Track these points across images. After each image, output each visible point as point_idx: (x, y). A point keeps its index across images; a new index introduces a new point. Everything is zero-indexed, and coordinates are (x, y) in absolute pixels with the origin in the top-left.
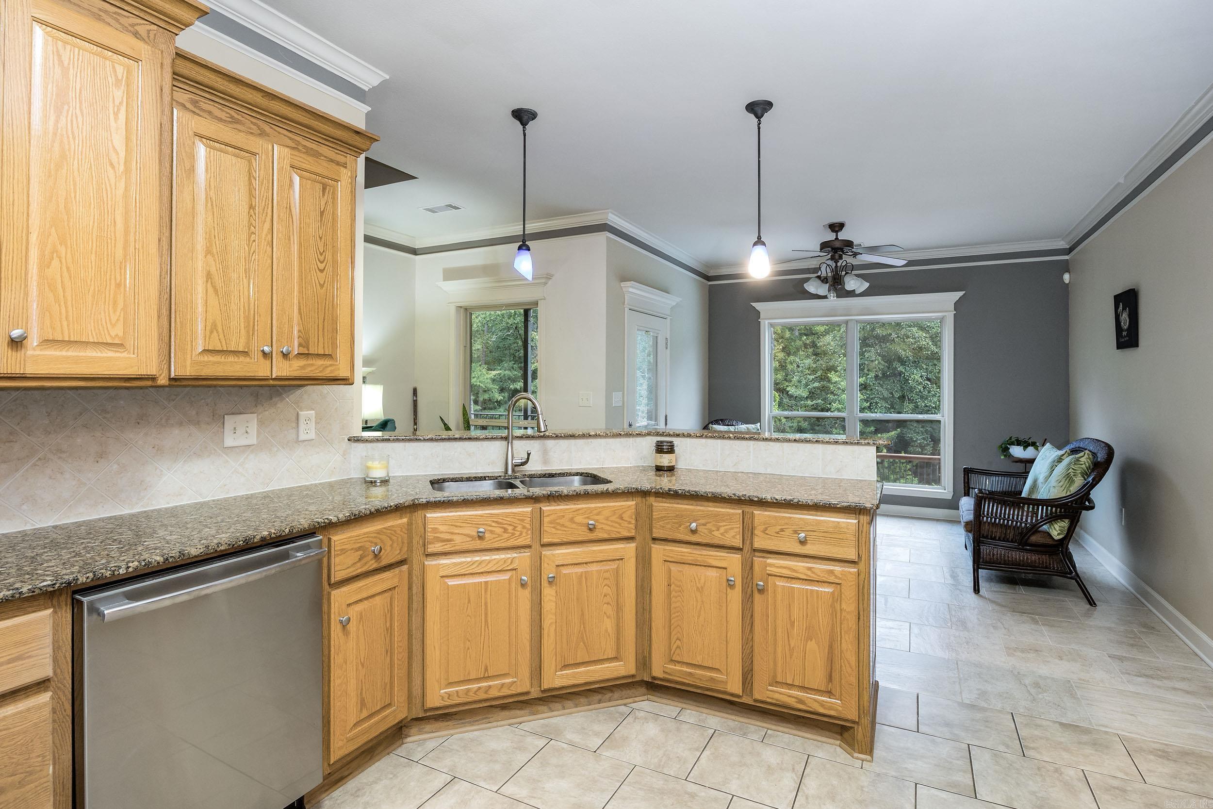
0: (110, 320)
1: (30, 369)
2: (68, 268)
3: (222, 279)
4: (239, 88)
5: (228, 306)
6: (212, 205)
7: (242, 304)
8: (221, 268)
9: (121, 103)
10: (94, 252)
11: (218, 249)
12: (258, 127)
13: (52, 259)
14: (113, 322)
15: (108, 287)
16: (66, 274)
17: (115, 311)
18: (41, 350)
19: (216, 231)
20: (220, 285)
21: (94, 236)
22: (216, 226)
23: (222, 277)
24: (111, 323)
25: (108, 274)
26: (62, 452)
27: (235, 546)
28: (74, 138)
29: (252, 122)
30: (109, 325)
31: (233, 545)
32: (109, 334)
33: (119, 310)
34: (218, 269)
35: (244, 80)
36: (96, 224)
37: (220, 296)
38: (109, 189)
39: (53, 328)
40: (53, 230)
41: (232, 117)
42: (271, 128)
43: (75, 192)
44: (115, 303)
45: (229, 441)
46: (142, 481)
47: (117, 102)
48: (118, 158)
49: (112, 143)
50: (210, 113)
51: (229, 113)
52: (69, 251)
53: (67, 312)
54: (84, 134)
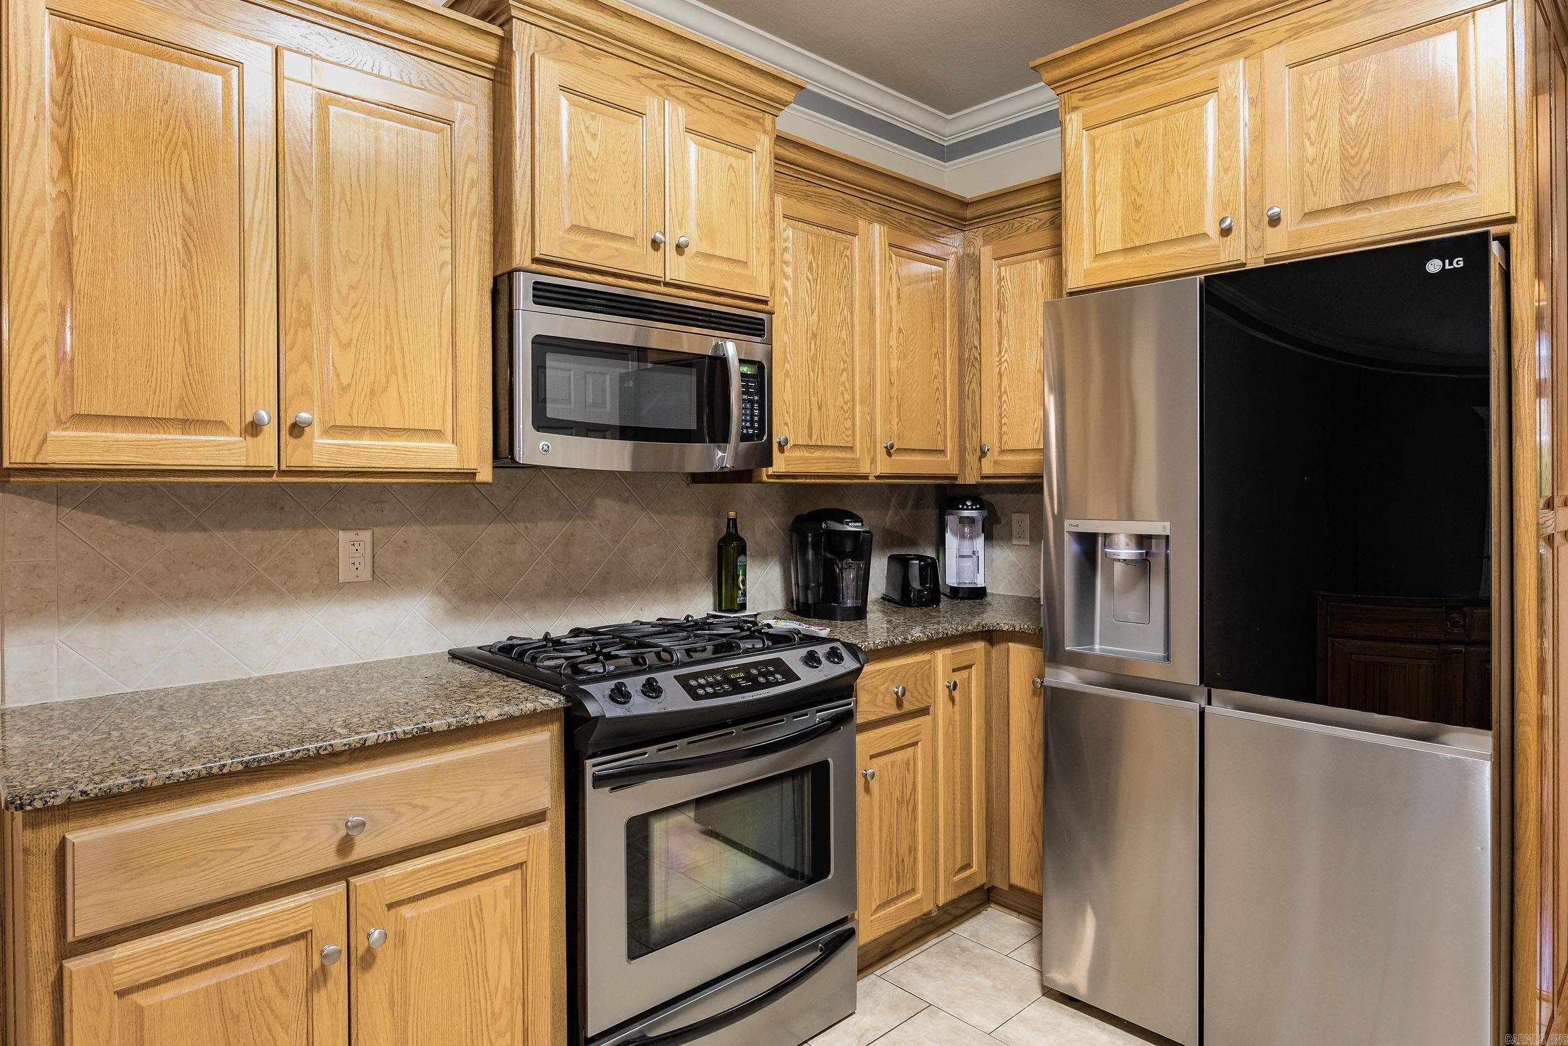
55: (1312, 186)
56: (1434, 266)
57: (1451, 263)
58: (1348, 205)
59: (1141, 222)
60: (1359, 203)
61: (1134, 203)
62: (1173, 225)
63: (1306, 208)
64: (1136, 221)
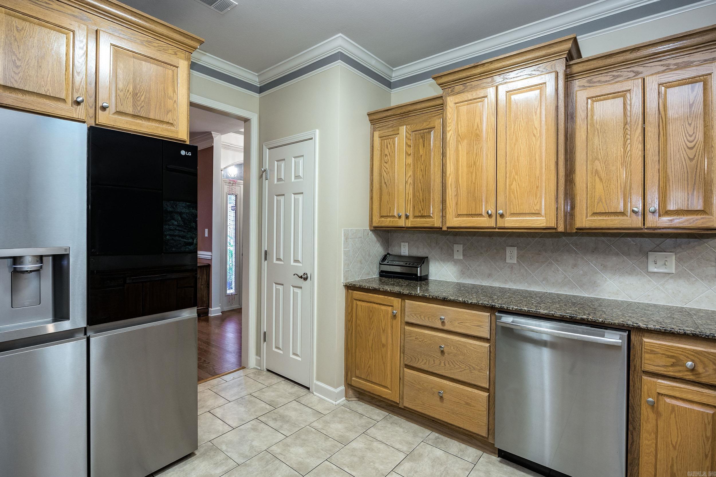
0: (534, 203)
1: (507, 225)
2: (518, 184)
3: (605, 172)
4: (613, 58)
5: (609, 187)
6: (598, 132)
7: (619, 184)
8: (604, 166)
9: (538, 107)
10: (528, 175)
11: (602, 156)
12: (633, 71)
13: (513, 181)
14: (535, 204)
15: (533, 189)
16: (518, 186)
17: (536, 199)
18: (511, 217)
19: (601, 146)
20: (604, 176)
21: (528, 168)
22: (600, 143)
23: (605, 171)
24: (534, 204)
25: (533, 183)
26: (558, 261)
27: (564, 317)
28: (520, 131)
29: (628, 72)
30: (534, 205)
31: (563, 316)
32: (534, 209)
33: (538, 198)
34: (602, 167)
35: (613, 52)
36: (528, 163)
37: (603, 182)
38: (533, 146)
39: (514, 209)
40: (513, 170)
41: (614, 76)
42: (644, 67)
43: (521, 152)
44: (536, 195)
45: (652, 268)
46: (595, 282)
47: (536, 107)
48: (537, 131)
49: (534, 126)
50: (599, 81)
51: (611, 75)
52: (519, 177)
53: (518, 201)
54: (524, 128)
55: (121, 101)
56: (183, 153)
57: (188, 154)
58: (135, 115)
59: (19, 75)
60: (139, 116)
61: (14, 62)
62: (43, 86)
63: (117, 109)
64: (17, 74)
